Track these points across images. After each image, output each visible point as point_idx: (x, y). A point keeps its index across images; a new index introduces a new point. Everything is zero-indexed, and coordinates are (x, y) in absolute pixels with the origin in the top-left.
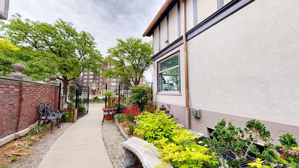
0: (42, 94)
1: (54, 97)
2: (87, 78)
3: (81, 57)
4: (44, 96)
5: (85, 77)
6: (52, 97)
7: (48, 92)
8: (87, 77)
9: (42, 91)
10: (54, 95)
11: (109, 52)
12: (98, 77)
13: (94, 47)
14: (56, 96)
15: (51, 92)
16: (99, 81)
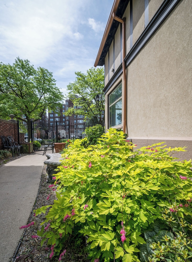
0: (3, 128)
1: (14, 132)
2: (53, 121)
3: (41, 97)
4: (5, 130)
5: (51, 119)
6: (12, 132)
7: (8, 128)
8: (53, 119)
9: (4, 126)
10: (13, 131)
11: (69, 89)
12: (64, 119)
13: (53, 84)
14: (15, 132)
15: (11, 128)
16: (65, 124)
